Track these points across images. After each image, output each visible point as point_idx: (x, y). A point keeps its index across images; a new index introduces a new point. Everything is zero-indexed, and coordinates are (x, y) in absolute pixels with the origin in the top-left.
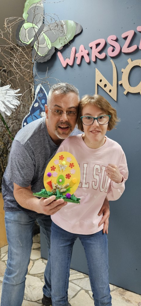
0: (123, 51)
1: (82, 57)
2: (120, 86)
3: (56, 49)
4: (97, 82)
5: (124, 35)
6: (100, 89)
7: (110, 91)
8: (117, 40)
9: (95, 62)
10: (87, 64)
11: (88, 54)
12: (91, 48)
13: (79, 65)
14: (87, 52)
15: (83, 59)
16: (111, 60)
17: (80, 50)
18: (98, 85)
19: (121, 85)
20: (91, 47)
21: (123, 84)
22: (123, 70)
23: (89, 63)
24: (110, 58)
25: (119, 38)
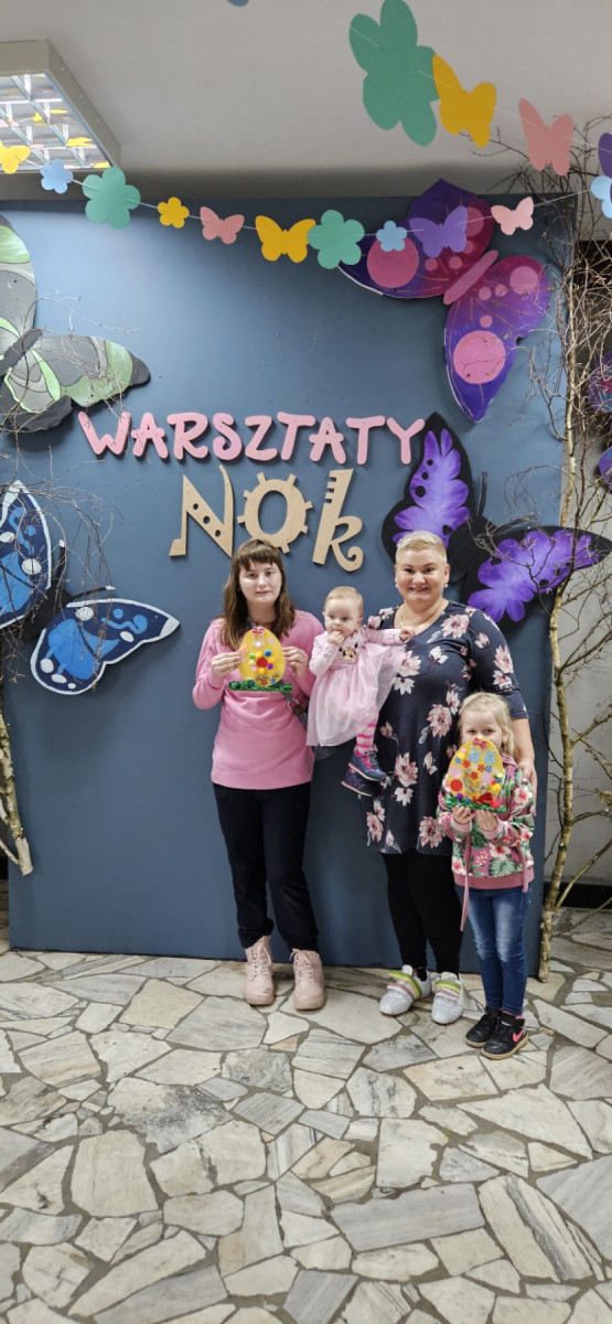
0: (248, 453)
1: (150, 442)
2: (239, 528)
3: (74, 404)
4: (187, 507)
5: (250, 421)
6: (192, 524)
7: (218, 533)
8: (234, 427)
9: (182, 462)
10: (160, 462)
11: (165, 439)
12: (173, 427)
13: (141, 459)
14: (162, 432)
15: (151, 446)
16: (221, 467)
17: (143, 425)
18: (188, 515)
19: (243, 525)
20: (172, 423)
21: (247, 524)
22: (246, 494)
23: (167, 461)
24: (218, 462)
25: (238, 422)
